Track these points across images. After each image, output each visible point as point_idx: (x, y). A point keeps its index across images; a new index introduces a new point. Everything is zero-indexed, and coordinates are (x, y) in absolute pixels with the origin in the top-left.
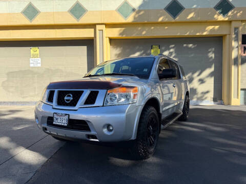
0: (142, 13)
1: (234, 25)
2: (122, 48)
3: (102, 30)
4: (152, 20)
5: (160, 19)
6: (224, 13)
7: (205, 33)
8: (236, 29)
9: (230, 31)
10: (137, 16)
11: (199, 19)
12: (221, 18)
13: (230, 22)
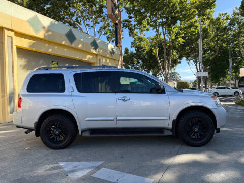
0: (50, 33)
1: (99, 57)
2: (27, 60)
3: (12, 37)
4: (57, 41)
5: (63, 43)
6: (95, 49)
7: (86, 60)
8: (99, 60)
9: (97, 61)
10: (46, 34)
11: (84, 49)
12: (94, 52)
13: (97, 55)
